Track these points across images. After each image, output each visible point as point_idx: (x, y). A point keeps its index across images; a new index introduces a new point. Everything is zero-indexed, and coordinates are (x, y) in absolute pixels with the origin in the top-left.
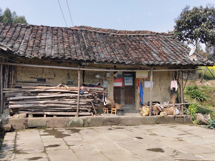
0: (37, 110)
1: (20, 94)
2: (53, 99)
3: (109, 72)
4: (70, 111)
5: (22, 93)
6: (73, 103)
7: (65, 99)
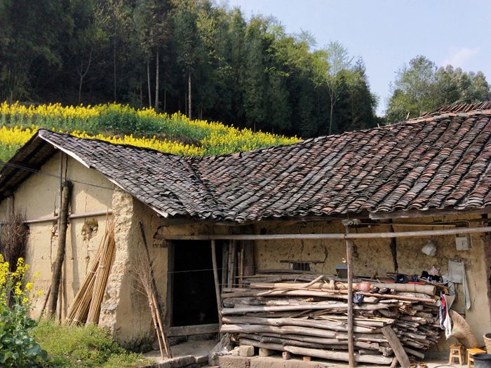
0: (271, 339)
1: (245, 301)
2: (296, 315)
3: (463, 235)
4: (336, 347)
5: (248, 299)
6: (340, 328)
7: (324, 317)
